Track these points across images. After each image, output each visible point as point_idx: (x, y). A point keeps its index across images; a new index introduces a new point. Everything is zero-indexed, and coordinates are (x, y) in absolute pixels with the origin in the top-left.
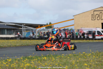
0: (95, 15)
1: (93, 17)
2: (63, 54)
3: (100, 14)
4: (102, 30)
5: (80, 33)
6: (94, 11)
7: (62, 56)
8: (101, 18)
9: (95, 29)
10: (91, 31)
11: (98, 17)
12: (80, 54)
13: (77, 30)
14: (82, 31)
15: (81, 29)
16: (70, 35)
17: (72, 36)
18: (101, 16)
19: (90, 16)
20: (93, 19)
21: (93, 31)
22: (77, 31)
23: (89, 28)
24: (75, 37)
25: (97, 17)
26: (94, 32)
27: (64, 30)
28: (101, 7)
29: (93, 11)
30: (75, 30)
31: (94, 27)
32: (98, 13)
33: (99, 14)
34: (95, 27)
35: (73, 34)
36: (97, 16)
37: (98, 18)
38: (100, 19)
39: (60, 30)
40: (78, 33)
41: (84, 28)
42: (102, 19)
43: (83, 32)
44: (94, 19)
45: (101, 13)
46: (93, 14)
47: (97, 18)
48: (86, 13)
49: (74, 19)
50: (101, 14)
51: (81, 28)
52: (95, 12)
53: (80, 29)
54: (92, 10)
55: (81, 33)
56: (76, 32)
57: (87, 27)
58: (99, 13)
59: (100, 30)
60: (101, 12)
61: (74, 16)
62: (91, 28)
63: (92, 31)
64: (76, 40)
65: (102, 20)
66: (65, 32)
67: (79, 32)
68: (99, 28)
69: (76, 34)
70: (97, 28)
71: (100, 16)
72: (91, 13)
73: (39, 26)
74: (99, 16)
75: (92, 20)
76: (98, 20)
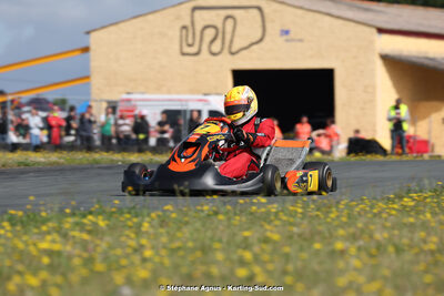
0: (198, 28)
1: (190, 41)
3: (224, 24)
5: (121, 122)
9: (200, 100)
10: (178, 113)
11: (213, 42)
13: (105, 105)
14: (132, 111)
15: (129, 100)
18: (228, 37)
19: (175, 33)
21: (192, 111)
22: (107, 108)
23: (169, 92)
25: (207, 39)
26: (195, 115)
29: (189, 12)
31: (192, 92)
32: (215, 18)
33: (220, 26)
34: (198, 92)
36: (210, 33)
38: (222, 49)
39: (15, 104)
40: (112, 121)
41: (143, 93)
42: (237, 52)
44: (194, 50)
45: (228, 17)
47: (209, 47)
48: (150, 17)
49: (93, 47)
50: (230, 23)
51: (125, 96)
52: (197, 13)
53: (123, 100)
54: (180, 4)
57: (158, 89)
58: (222, 18)
60: (229, 12)
61: (88, 33)
62: (178, 93)
63: (185, 111)
65: (236, 56)
66: (44, 114)
67: (118, 113)
68: (218, 94)
70: (205, 95)
71: (224, 33)
72: (178, 18)
74: (219, 33)
75: (183, 54)
76: (214, 54)
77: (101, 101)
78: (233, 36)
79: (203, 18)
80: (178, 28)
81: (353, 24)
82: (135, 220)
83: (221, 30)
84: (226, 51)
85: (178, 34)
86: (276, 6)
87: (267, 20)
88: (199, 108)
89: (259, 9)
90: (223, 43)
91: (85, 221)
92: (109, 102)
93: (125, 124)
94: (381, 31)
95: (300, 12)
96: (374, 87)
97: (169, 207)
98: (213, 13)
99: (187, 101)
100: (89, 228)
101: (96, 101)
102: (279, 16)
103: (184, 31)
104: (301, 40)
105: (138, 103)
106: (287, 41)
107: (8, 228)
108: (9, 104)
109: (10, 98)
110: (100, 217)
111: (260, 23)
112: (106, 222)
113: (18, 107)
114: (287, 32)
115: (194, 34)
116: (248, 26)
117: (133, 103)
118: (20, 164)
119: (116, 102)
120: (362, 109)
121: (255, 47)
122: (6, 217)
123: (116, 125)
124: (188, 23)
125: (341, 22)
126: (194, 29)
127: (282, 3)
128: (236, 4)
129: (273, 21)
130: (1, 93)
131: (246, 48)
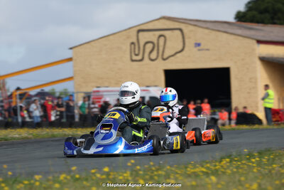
0: (142, 44)
1: (137, 52)
2: (37, 174)
3: (158, 40)
5: (92, 106)
6: (139, 31)
7: (36, 181)
8: (163, 55)
9: (144, 90)
11: (151, 52)
12: (94, 174)
13: (82, 95)
14: (100, 98)
15: (98, 91)
16: (61, 112)
18: (161, 49)
19: (127, 47)
20: (135, 58)
24: (77, 119)
25: (148, 50)
27: (42, 95)
28: (161, 18)
29: (135, 33)
30: (75, 95)
32: (152, 37)
33: (156, 42)
34: (143, 85)
35: (69, 108)
36: (149, 47)
37: (154, 55)
38: (158, 56)
40: (86, 106)
41: (107, 87)
42: (167, 58)
43: (103, 100)
44: (139, 57)
45: (161, 36)
47: (149, 55)
48: (111, 37)
49: (74, 58)
50: (162, 40)
51: (96, 89)
52: (141, 34)
53: (94, 92)
54: (130, 28)
55: (97, 106)
56: (80, 103)
57: (117, 84)
58: (157, 36)
61: (71, 49)
64: (80, 129)
65: (167, 61)
66: (43, 101)
67: (91, 100)
68: (156, 86)
69: (81, 108)
70: (148, 86)
72: (128, 37)
74: (155, 46)
75: (133, 61)
76: (152, 60)
77: (81, 92)
78: (164, 48)
79: (144, 37)
80: (129, 44)
81: (241, 38)
83: (156, 45)
84: (160, 58)
85: (129, 47)
86: (191, 28)
87: (186, 37)
88: (143, 95)
89: (181, 30)
92: (85, 93)
93: (95, 108)
94: (259, 42)
95: (206, 31)
96: (256, 79)
98: (151, 33)
102: (193, 34)
103: (133, 46)
104: (208, 50)
105: (105, 93)
106: (199, 50)
111: (181, 40)
114: (199, 45)
115: (139, 48)
116: (174, 41)
117: (101, 93)
119: (90, 93)
120: (249, 93)
121: (178, 55)
123: (89, 108)
124: (134, 40)
125: (233, 37)
126: (139, 45)
127: (195, 25)
128: (165, 27)
129: (189, 38)
130: (18, 89)
131: (173, 56)
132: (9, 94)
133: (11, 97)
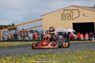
1: (63, 17)
4: (74, 31)
6: (64, 10)
8: (72, 18)
9: (66, 30)
10: (61, 32)
13: (45, 31)
17: (41, 38)
18: (71, 16)
19: (60, 15)
20: (63, 19)
21: (64, 32)
23: (59, 28)
26: (65, 33)
27: (32, 31)
28: (71, 6)
29: (63, 11)
31: (64, 28)
32: (69, 12)
36: (68, 15)
38: (70, 19)
39: (26, 31)
42: (74, 19)
44: (64, 19)
46: (63, 13)
47: (68, 18)
48: (55, 12)
49: (43, 19)
52: (65, 11)
54: (61, 9)
57: (57, 28)
58: (70, 12)
59: (71, 30)
61: (42, 16)
62: (61, 28)
63: (63, 32)
65: (73, 20)
68: (70, 28)
70: (67, 28)
71: (71, 15)
72: (61, 12)
73: (4, 28)
74: (69, 15)
75: (62, 20)
76: (69, 20)
77: (45, 30)
78: (72, 16)
79: (66, 12)
80: (61, 14)
82: (51, 55)
84: (71, 19)
85: (61, 16)
86: (81, 9)
88: (66, 31)
89: (78, 10)
90: (70, 17)
91: (41, 56)
92: (46, 31)
95: (87, 10)
97: (59, 53)
98: (68, 11)
99: (63, 30)
100: (41, 57)
101: (44, 30)
103: (62, 15)
104: (87, 16)
106: (84, 17)
107: (24, 58)
108: (25, 32)
109: (25, 30)
110: (44, 55)
111: (78, 13)
112: (45, 56)
113: (27, 32)
114: (84, 15)
115: (64, 16)
116: (76, 13)
118: (27, 44)
119: (48, 30)
121: (77, 18)
122: (24, 55)
126: (64, 15)
127: (83, 8)
128: (73, 9)
129: (81, 12)
130: (23, 29)
131: (75, 18)
132: (20, 31)
133: (21, 32)
